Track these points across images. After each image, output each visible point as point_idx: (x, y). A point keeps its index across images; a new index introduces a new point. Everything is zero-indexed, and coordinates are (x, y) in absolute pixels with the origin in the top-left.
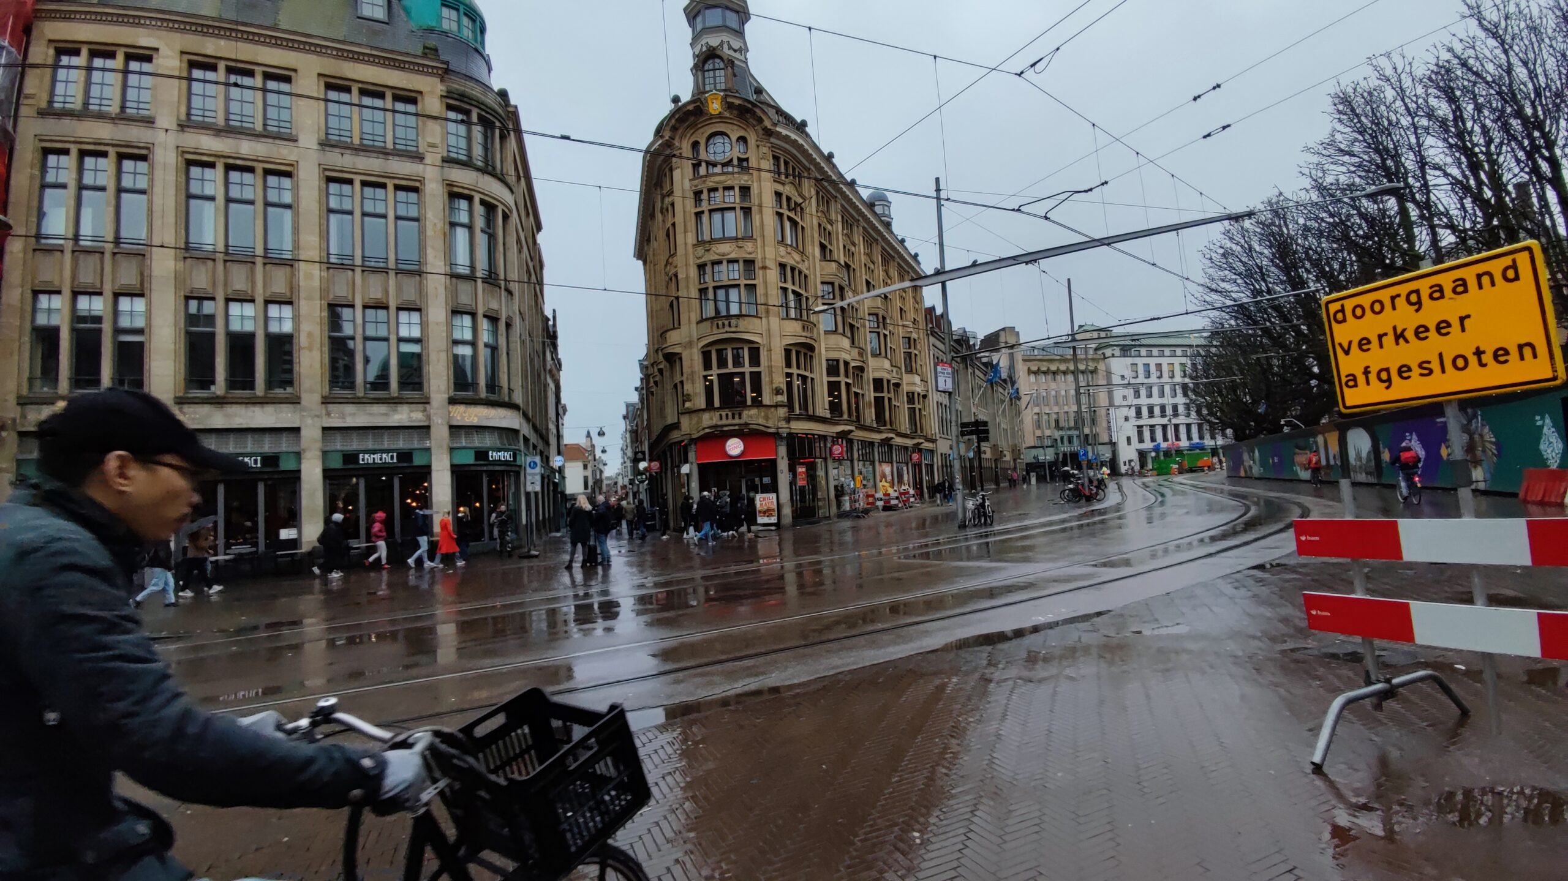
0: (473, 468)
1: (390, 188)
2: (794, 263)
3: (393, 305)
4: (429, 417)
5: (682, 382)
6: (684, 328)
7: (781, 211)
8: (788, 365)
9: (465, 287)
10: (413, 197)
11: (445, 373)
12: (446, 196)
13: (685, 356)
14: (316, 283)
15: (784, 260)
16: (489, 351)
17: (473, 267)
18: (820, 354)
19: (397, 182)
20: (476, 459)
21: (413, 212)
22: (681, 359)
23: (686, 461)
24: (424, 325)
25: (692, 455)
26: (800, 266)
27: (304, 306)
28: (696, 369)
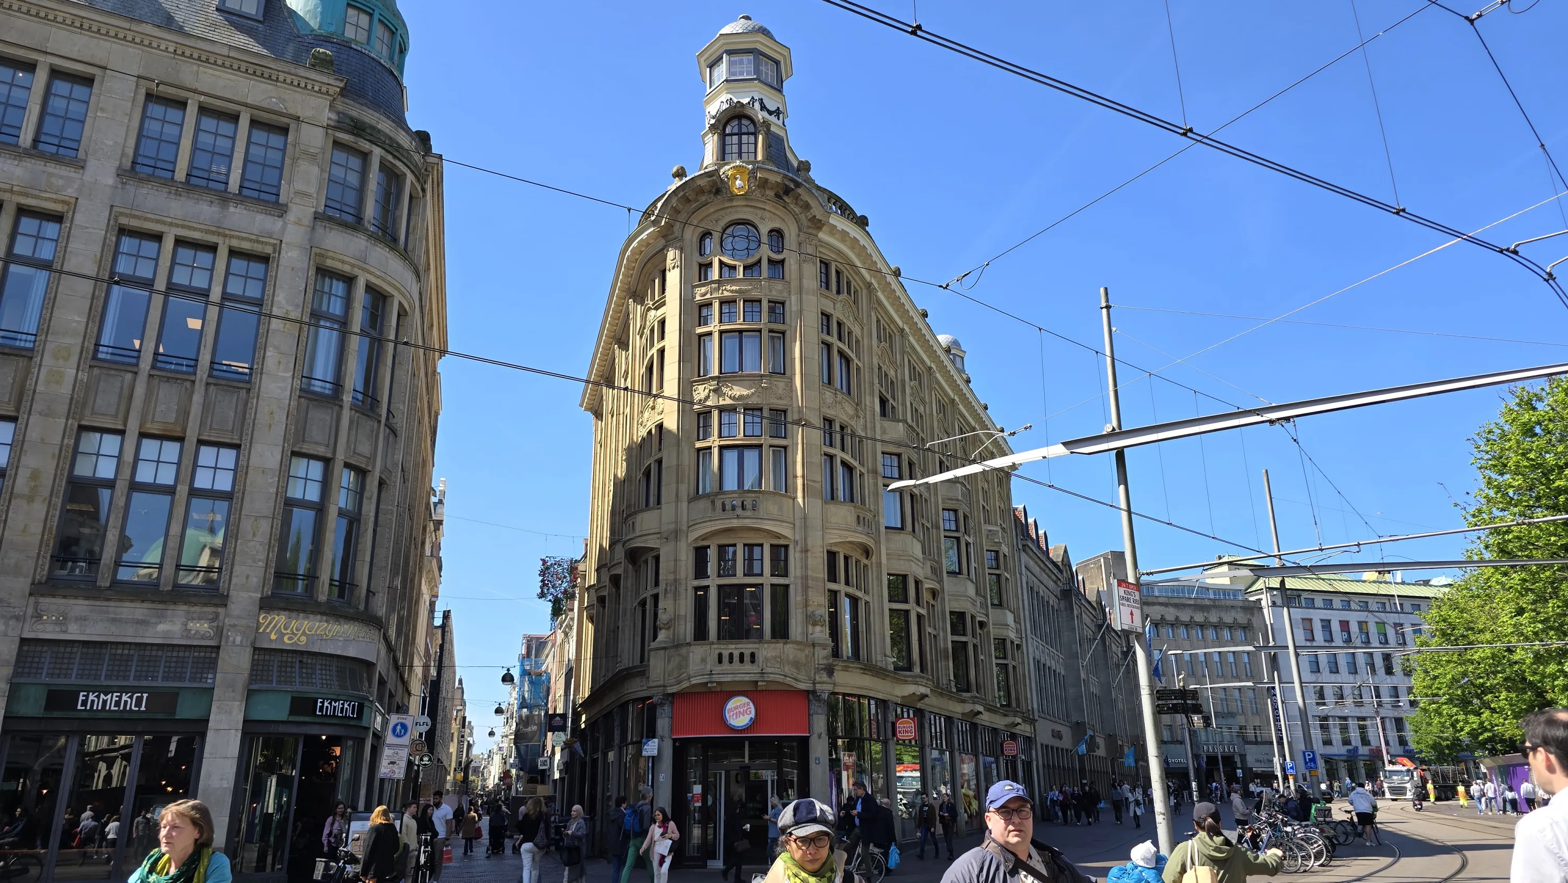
0: (282, 729)
1: (223, 253)
2: (845, 417)
3: (192, 436)
4: (220, 632)
5: (656, 597)
6: (667, 508)
7: (829, 339)
8: (833, 577)
9: (320, 417)
10: (257, 268)
11: (263, 556)
12: (312, 272)
13: (665, 553)
14: (66, 389)
15: (830, 413)
16: (344, 522)
17: (338, 385)
18: (879, 564)
19: (235, 243)
20: (292, 712)
21: (253, 291)
22: (657, 559)
23: (652, 734)
24: (239, 472)
25: (663, 724)
26: (853, 423)
27: (36, 427)
28: (683, 575)
